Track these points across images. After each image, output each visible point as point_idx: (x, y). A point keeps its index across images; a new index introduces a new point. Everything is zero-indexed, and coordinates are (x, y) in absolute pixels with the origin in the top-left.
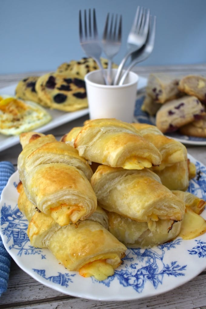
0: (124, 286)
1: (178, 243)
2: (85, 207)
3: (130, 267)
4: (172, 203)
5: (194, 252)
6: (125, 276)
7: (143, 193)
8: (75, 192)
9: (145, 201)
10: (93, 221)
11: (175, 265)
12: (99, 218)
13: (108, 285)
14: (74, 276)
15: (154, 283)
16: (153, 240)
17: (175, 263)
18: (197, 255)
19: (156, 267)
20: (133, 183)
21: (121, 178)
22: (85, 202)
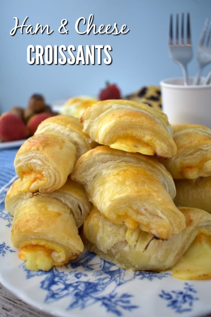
0: (42, 287)
1: (160, 278)
2: (45, 177)
3: (75, 274)
4: (158, 209)
5: (168, 297)
6: (56, 279)
7: (123, 183)
8: (41, 155)
9: (117, 193)
10: (61, 201)
11: (125, 299)
12: (72, 203)
13: (29, 276)
14: (12, 252)
15: (76, 303)
16: (128, 258)
17: (129, 296)
18: (168, 302)
19: (101, 289)
20: (120, 170)
21: (113, 163)
22: (48, 171)
